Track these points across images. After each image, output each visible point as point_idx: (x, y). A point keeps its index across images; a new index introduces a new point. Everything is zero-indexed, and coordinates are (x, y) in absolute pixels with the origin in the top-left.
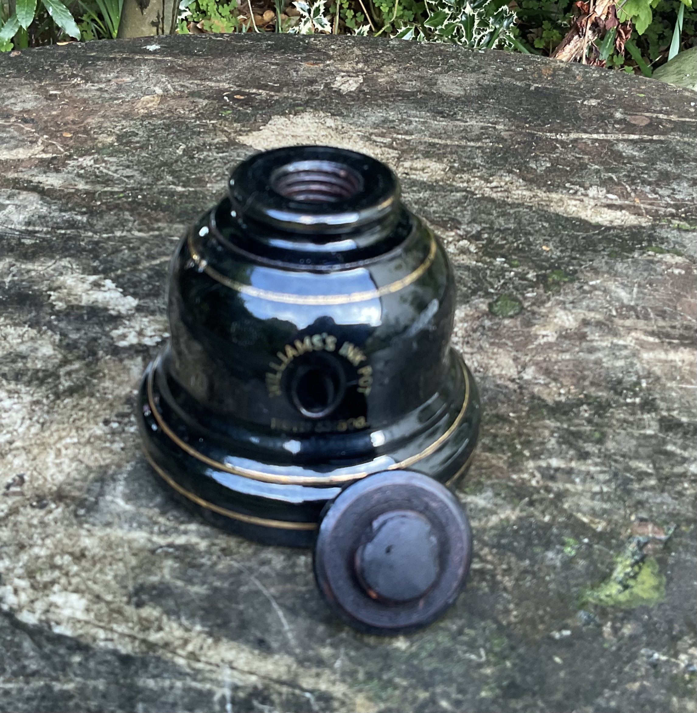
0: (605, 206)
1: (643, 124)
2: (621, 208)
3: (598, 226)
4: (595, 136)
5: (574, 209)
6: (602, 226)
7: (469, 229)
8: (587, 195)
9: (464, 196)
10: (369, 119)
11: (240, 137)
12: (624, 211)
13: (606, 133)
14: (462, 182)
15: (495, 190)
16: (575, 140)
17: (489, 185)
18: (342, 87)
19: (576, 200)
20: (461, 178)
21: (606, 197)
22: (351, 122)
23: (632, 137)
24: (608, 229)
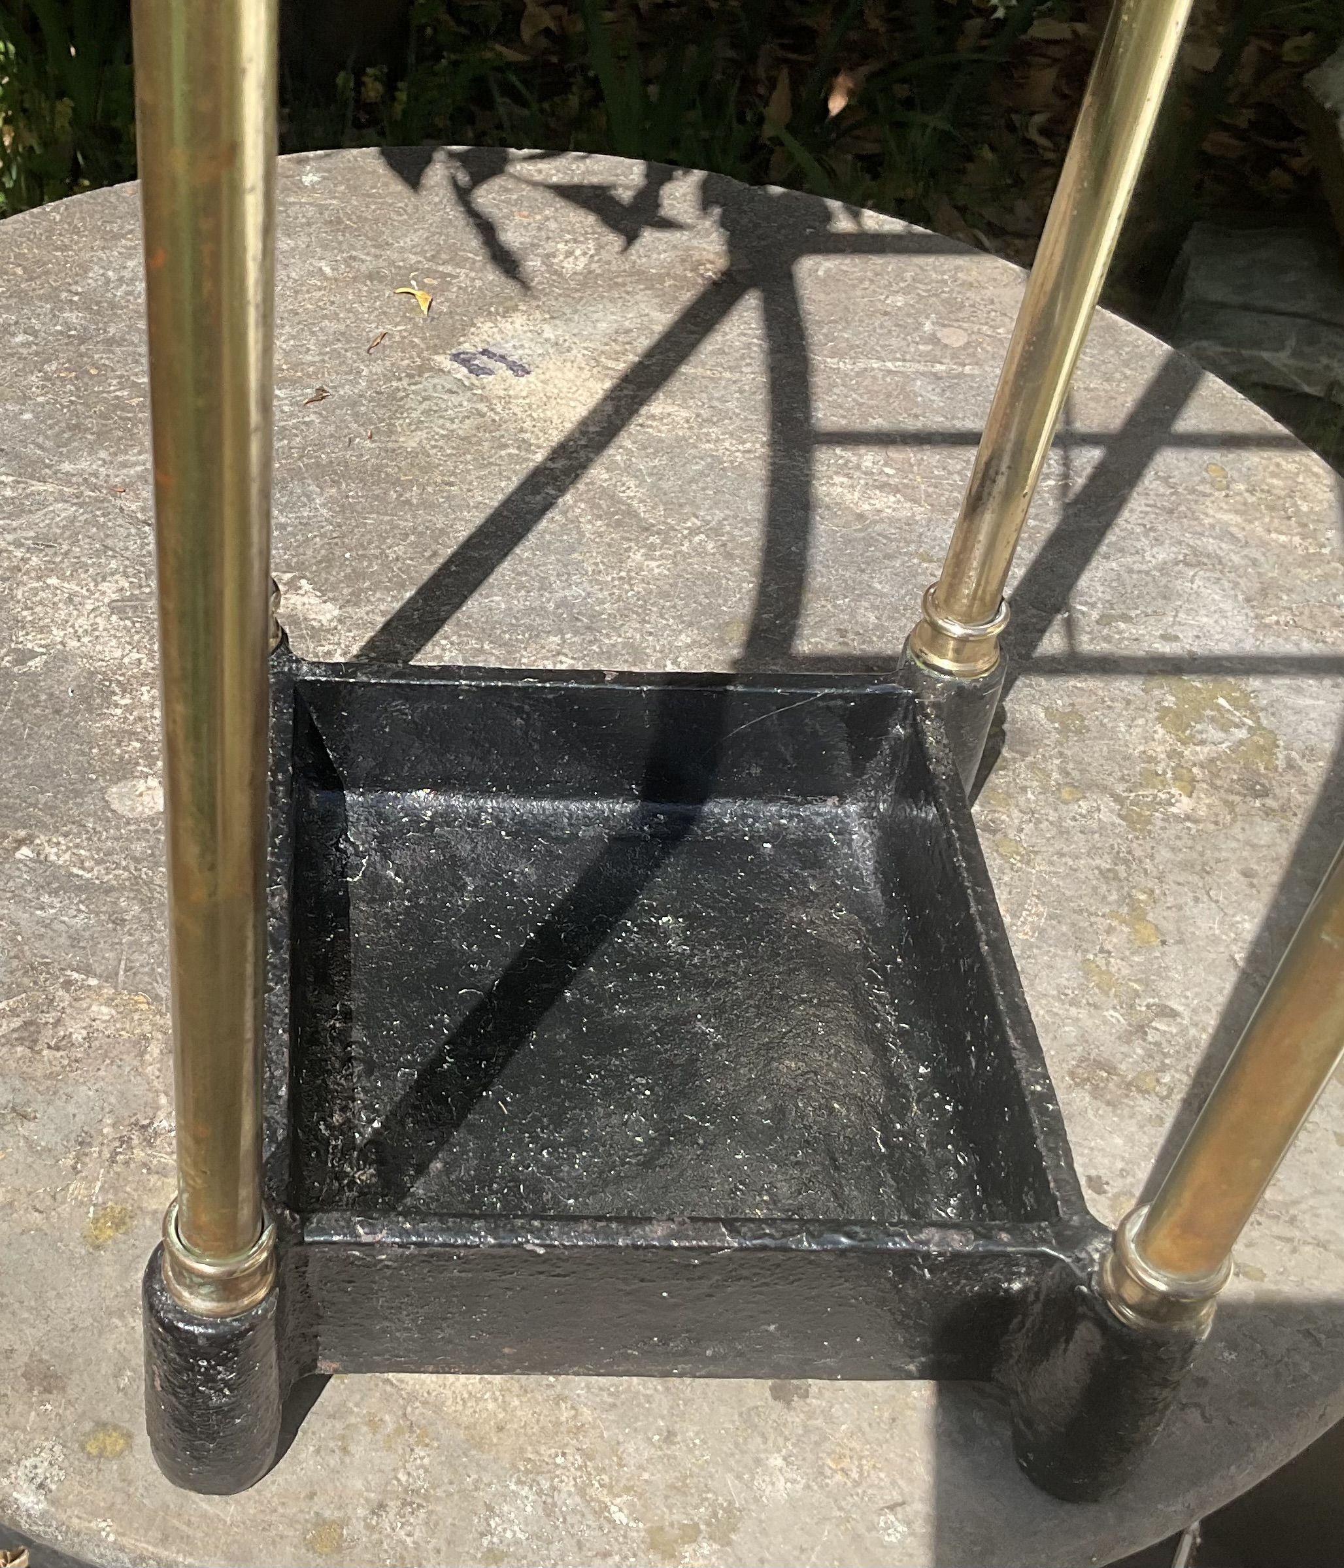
0: (877, 487)
1: (956, 345)
2: (896, 490)
3: (861, 517)
4: (889, 365)
5: (839, 490)
6: (867, 518)
7: (709, 518)
8: (858, 467)
9: (708, 464)
10: (599, 325)
11: (436, 357)
12: (898, 496)
13: (905, 360)
14: (708, 441)
15: (747, 456)
16: (863, 372)
17: (741, 447)
18: (565, 264)
19: (845, 475)
20: (708, 434)
21: (881, 472)
22: (576, 331)
23: (939, 367)
24: (875, 522)
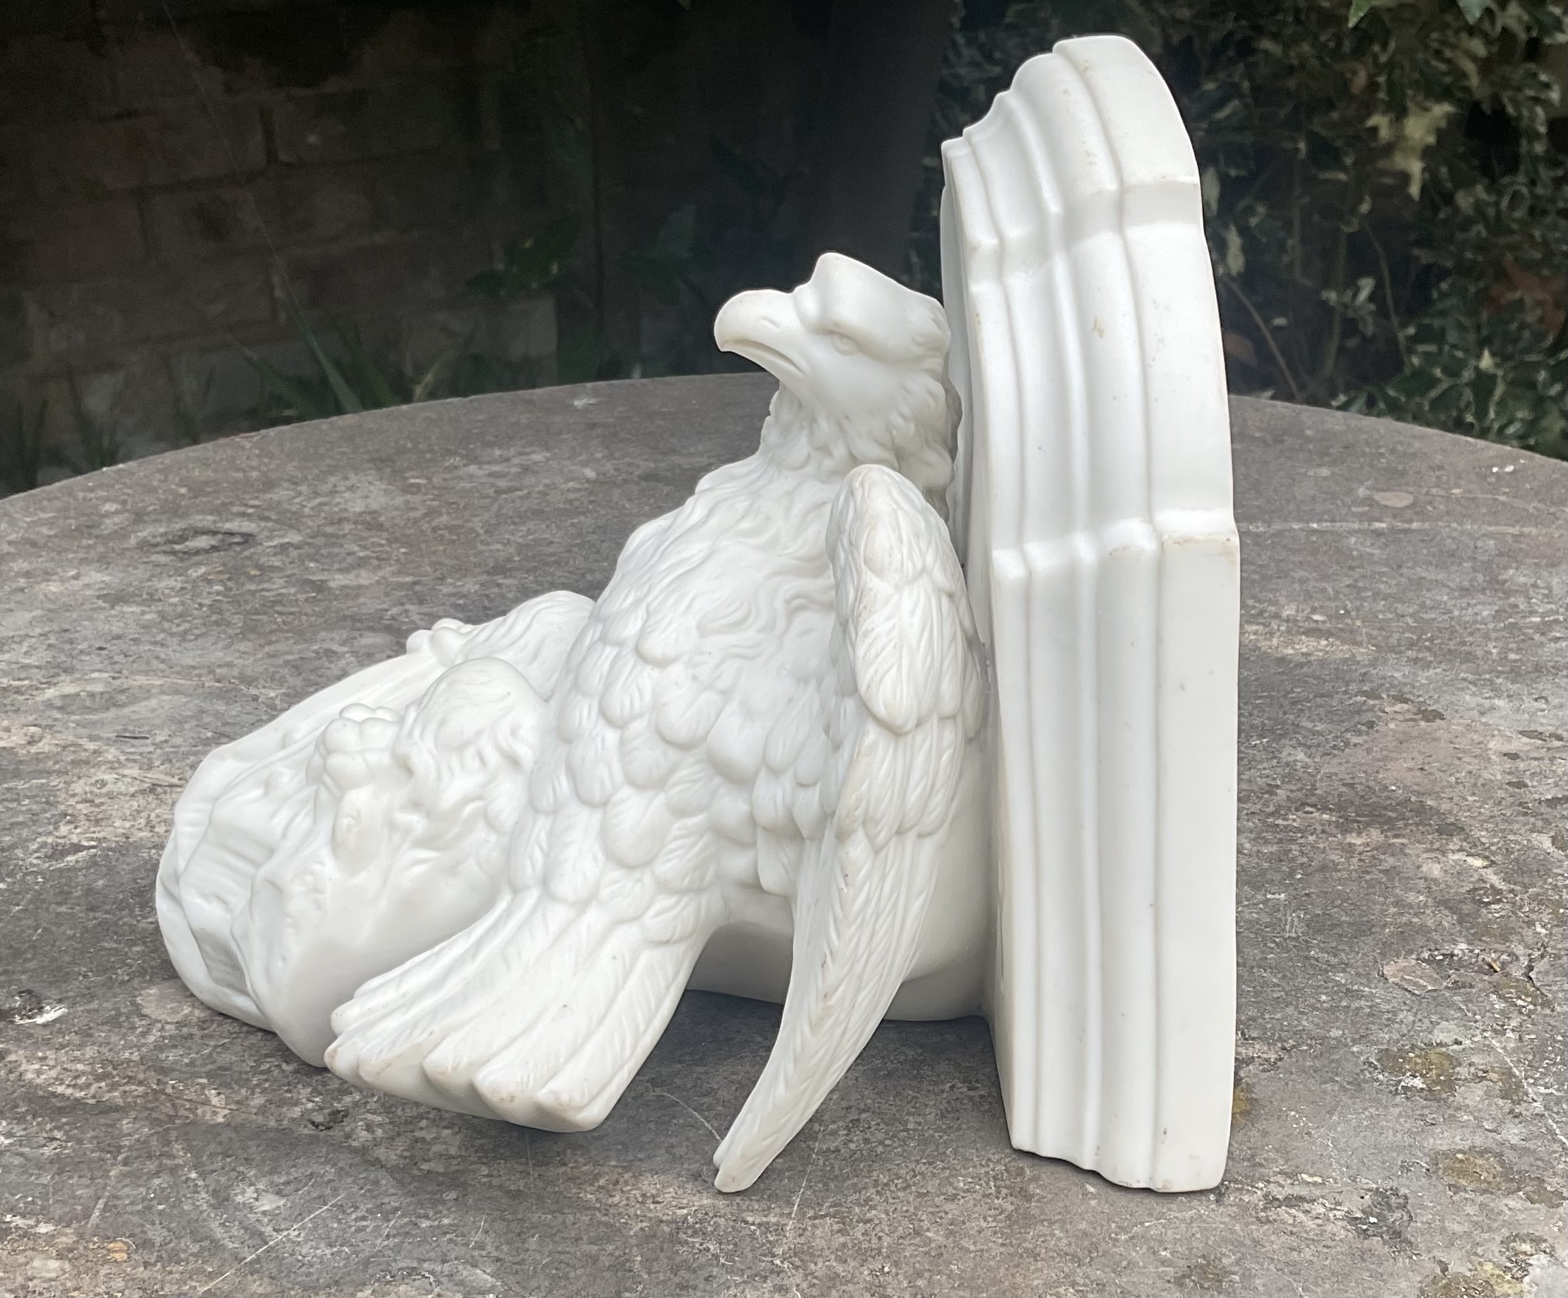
1: (1399, 506)
3: (1282, 661)
4: (1314, 526)
6: (1290, 662)
8: (1276, 616)
12: (1331, 640)
13: (1333, 521)
16: (1279, 534)
19: (1258, 624)
21: (1308, 619)
23: (1377, 525)
24: (1300, 665)
